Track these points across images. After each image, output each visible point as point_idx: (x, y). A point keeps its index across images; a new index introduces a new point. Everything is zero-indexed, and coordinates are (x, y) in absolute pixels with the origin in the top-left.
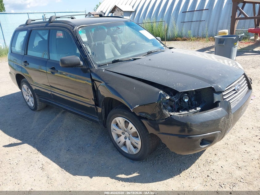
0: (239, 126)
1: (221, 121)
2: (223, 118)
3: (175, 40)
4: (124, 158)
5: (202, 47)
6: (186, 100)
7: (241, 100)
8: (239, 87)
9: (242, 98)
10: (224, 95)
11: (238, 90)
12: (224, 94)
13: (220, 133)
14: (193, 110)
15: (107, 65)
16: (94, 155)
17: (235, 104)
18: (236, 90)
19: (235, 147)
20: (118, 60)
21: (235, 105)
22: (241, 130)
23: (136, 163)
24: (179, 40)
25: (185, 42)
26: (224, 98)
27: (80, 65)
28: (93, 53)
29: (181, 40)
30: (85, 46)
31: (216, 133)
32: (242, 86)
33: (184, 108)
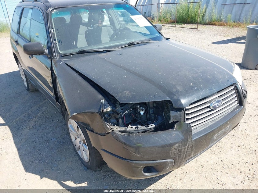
0: (229, 144)
1: (173, 148)
2: (178, 144)
3: (212, 25)
4: (80, 163)
5: (238, 35)
6: (142, 113)
7: (218, 120)
8: (216, 104)
9: (222, 117)
10: (187, 114)
11: (215, 108)
12: (187, 112)
13: (171, 162)
14: (144, 128)
15: (72, 56)
16: (53, 152)
17: (207, 125)
18: (211, 107)
19: (210, 173)
20: (85, 51)
21: (205, 127)
22: (229, 151)
23: (89, 171)
24: (216, 25)
25: (221, 28)
26: (187, 117)
27: (44, 53)
28: (60, 40)
29: (218, 25)
30: (53, 32)
31: (165, 162)
32: (223, 103)
33: (138, 122)
